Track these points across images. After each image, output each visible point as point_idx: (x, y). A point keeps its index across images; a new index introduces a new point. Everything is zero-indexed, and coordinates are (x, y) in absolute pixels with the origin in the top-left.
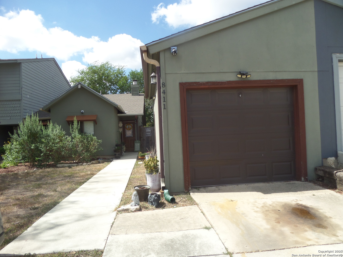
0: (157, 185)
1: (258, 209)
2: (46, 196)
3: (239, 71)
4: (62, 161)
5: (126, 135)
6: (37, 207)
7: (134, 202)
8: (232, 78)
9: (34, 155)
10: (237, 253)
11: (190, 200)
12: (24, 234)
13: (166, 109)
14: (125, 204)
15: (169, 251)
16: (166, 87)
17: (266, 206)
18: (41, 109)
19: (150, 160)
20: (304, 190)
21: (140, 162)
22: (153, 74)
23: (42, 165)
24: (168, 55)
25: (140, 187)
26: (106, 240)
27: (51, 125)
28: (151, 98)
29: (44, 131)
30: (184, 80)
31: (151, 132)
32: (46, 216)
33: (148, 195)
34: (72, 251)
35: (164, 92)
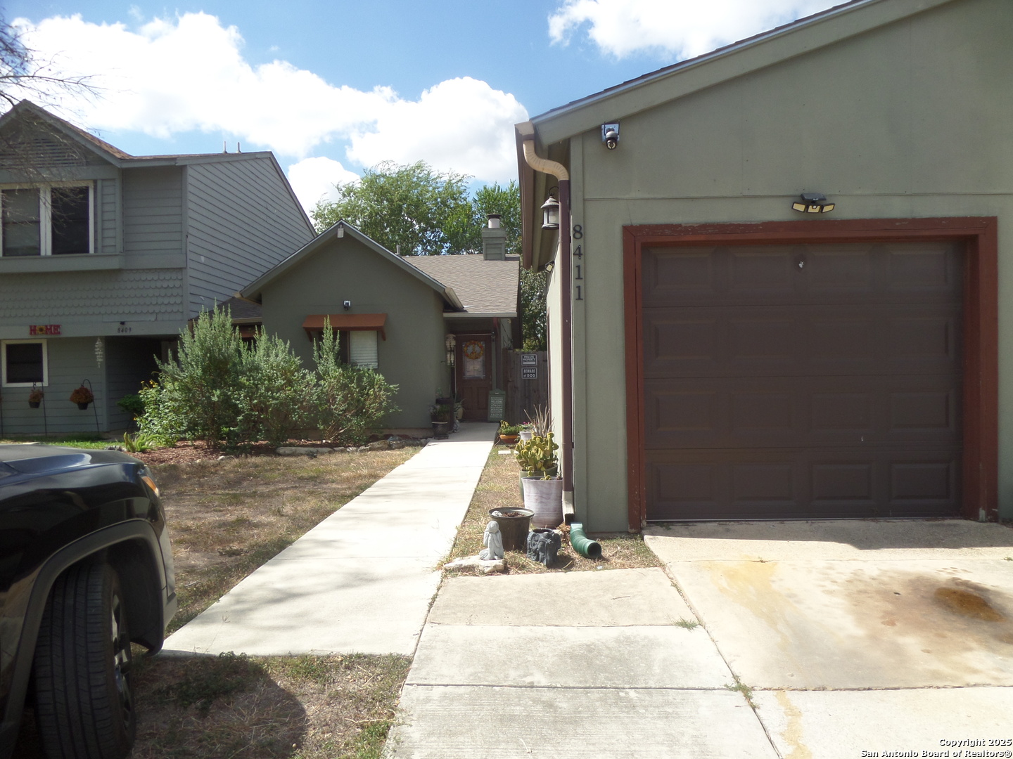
0: (552, 510)
1: (835, 587)
2: (257, 526)
3: (799, 193)
4: (291, 438)
5: (464, 375)
6: (237, 550)
7: (488, 549)
8: (777, 212)
9: (219, 419)
10: (765, 689)
11: (642, 555)
12: (213, 609)
13: (584, 301)
14: (464, 554)
15: (581, 670)
16: (584, 239)
17: (860, 581)
18: (237, 296)
19: (533, 443)
20: (982, 544)
21: (502, 449)
22: (550, 202)
23: (239, 446)
24: (592, 147)
25: (506, 513)
26: (418, 636)
27: (264, 337)
28: (541, 268)
29: (244, 356)
30: (638, 219)
31: (538, 367)
32: (263, 572)
33: (527, 533)
34: (334, 653)
35: (577, 252)
